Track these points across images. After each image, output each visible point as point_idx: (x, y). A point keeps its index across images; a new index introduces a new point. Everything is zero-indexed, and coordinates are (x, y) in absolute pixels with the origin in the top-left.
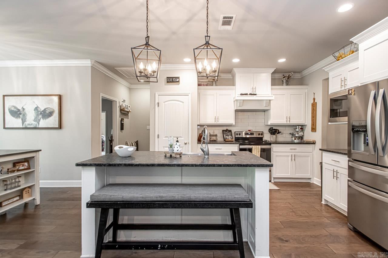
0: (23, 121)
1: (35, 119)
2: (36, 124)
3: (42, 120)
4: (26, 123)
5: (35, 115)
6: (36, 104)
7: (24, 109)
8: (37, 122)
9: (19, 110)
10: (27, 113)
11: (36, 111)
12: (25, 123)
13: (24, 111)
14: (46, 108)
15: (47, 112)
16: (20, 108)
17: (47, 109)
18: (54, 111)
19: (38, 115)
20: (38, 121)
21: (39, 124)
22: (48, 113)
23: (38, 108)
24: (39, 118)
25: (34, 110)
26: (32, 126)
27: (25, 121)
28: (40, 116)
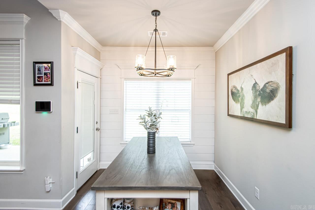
0: (242, 107)
1: (253, 103)
2: (254, 113)
3: (260, 105)
4: (245, 110)
5: (253, 99)
6: (254, 79)
7: (242, 89)
8: (255, 110)
9: (238, 91)
10: (245, 95)
11: (254, 91)
12: (243, 109)
13: (242, 92)
14: (266, 82)
15: (268, 91)
16: (239, 88)
17: (267, 85)
18: (279, 87)
19: (255, 97)
20: (256, 108)
21: (257, 112)
22: (269, 93)
23: (256, 84)
24: (257, 103)
25: (252, 90)
26: (249, 116)
27: (243, 108)
28: (259, 99)
